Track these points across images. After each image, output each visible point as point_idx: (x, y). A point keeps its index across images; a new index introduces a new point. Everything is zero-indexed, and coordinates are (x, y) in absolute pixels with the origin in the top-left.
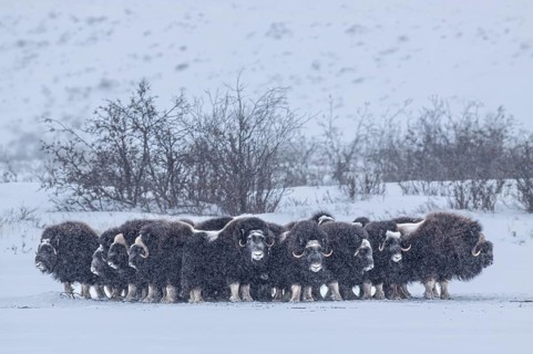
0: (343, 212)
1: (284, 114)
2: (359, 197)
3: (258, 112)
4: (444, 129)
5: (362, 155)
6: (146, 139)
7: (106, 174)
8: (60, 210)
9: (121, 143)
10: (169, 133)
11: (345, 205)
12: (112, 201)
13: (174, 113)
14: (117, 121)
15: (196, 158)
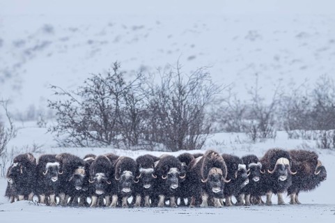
0: (246, 149)
1: (208, 85)
2: (258, 140)
3: (191, 83)
4: (330, 97)
5: (276, 113)
6: (118, 100)
7: (92, 122)
8: (60, 146)
9: (101, 102)
10: (132, 96)
11: (248, 145)
12: (95, 141)
13: (136, 83)
14: (98, 87)
15: (151, 113)
